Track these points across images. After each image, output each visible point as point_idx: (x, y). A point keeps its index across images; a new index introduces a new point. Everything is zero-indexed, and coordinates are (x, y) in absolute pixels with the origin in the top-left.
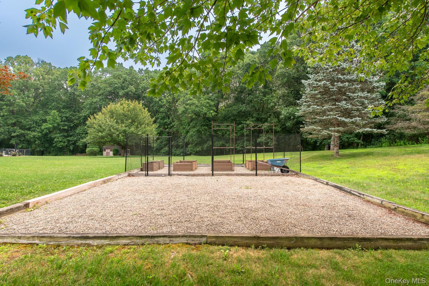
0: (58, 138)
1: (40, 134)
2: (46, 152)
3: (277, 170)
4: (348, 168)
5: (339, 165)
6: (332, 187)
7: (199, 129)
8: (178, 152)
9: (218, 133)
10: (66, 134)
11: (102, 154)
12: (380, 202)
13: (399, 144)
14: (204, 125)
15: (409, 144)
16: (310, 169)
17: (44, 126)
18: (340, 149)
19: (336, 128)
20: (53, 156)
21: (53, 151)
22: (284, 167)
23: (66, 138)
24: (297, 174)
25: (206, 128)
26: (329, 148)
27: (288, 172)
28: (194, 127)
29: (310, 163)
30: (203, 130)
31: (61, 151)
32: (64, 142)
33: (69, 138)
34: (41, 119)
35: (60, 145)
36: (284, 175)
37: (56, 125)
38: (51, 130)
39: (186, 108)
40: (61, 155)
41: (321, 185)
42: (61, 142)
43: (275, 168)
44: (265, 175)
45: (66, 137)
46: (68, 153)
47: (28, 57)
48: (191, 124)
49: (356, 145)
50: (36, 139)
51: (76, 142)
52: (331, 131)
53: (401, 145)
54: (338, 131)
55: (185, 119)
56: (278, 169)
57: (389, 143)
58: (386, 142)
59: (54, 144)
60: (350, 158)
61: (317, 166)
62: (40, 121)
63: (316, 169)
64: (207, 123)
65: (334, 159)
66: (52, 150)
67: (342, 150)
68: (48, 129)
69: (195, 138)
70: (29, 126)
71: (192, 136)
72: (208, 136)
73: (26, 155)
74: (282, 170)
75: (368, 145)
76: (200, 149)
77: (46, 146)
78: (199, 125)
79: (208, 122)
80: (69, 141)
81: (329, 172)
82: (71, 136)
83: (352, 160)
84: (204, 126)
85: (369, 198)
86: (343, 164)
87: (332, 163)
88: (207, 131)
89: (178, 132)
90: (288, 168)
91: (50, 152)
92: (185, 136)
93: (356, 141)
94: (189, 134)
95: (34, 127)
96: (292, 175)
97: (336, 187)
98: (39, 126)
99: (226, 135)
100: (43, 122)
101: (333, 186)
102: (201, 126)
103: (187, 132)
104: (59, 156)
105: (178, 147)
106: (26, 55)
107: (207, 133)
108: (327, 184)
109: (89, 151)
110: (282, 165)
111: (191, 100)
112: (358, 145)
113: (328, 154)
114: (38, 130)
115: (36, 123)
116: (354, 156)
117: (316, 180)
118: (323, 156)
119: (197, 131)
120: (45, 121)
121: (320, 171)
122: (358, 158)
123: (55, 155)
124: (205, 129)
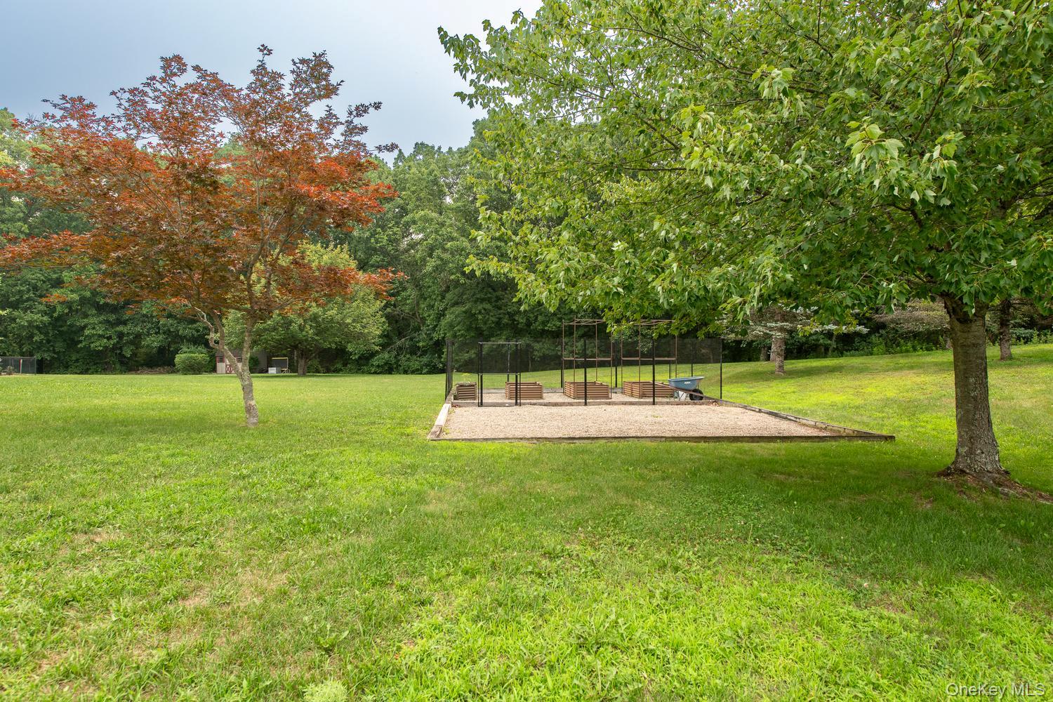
0: (94, 328)
1: (46, 318)
2: (56, 365)
3: (683, 396)
4: (794, 392)
5: (781, 389)
6: (766, 415)
7: (471, 309)
8: (415, 364)
9: (517, 318)
10: (112, 317)
11: (214, 370)
12: (813, 423)
13: (904, 348)
14: (482, 300)
15: (921, 348)
16: (735, 395)
17: (56, 295)
18: (786, 358)
19: (779, 324)
20: (76, 373)
21: (77, 361)
22: (695, 391)
23: (113, 328)
24: (716, 401)
25: (488, 306)
26: (768, 358)
27: (701, 398)
28: (456, 304)
29: (732, 386)
30: (480, 313)
31: (96, 362)
32: (109, 338)
33: (120, 328)
34: (46, 277)
35: (98, 344)
36: (695, 404)
37: (88, 294)
38: (75, 307)
39: (442, 259)
40: (96, 372)
41: (752, 413)
42: (100, 336)
43: (681, 393)
44: (668, 403)
45: (112, 324)
46: (118, 366)
47: (8, 113)
48: (449, 296)
49: (823, 350)
50: (36, 332)
51: (138, 336)
52: (771, 329)
53: (907, 351)
54: (781, 329)
55: (433, 283)
56: (685, 395)
57: (886, 346)
58: (881, 343)
59: (81, 342)
60: (802, 376)
61: (746, 390)
62: (44, 282)
63: (744, 395)
64: (489, 295)
65: (775, 379)
66: (74, 358)
67: (793, 361)
68: (69, 304)
69: (460, 331)
70: (17, 297)
71: (451, 326)
72: (493, 325)
73: (25, 372)
74: (692, 397)
75: (847, 351)
76: (473, 356)
77: (57, 350)
78: (468, 299)
79: (490, 293)
80: (121, 335)
81: (765, 398)
82: (125, 323)
83: (803, 381)
84: (481, 302)
85: (804, 421)
86: (788, 387)
87: (771, 385)
88: (491, 314)
89: (414, 314)
90: (701, 393)
91: (67, 363)
92: (436, 326)
93: (821, 341)
94: (443, 322)
95: (28, 299)
96: (708, 404)
97: (771, 414)
98: (41, 296)
99: (537, 323)
100: (53, 287)
101: (767, 413)
102: (476, 302)
103: (441, 315)
104: (92, 373)
105: (414, 350)
106: (6, 109)
107: (491, 318)
108: (760, 411)
109: (183, 362)
110: (693, 388)
111: (453, 239)
112: (827, 349)
113: (766, 370)
114: (42, 308)
115: (35, 288)
116: (809, 373)
117: (745, 407)
118: (756, 374)
119: (465, 312)
120: (58, 283)
121: (751, 398)
122: (815, 377)
123: (81, 373)
124: (485, 309)
